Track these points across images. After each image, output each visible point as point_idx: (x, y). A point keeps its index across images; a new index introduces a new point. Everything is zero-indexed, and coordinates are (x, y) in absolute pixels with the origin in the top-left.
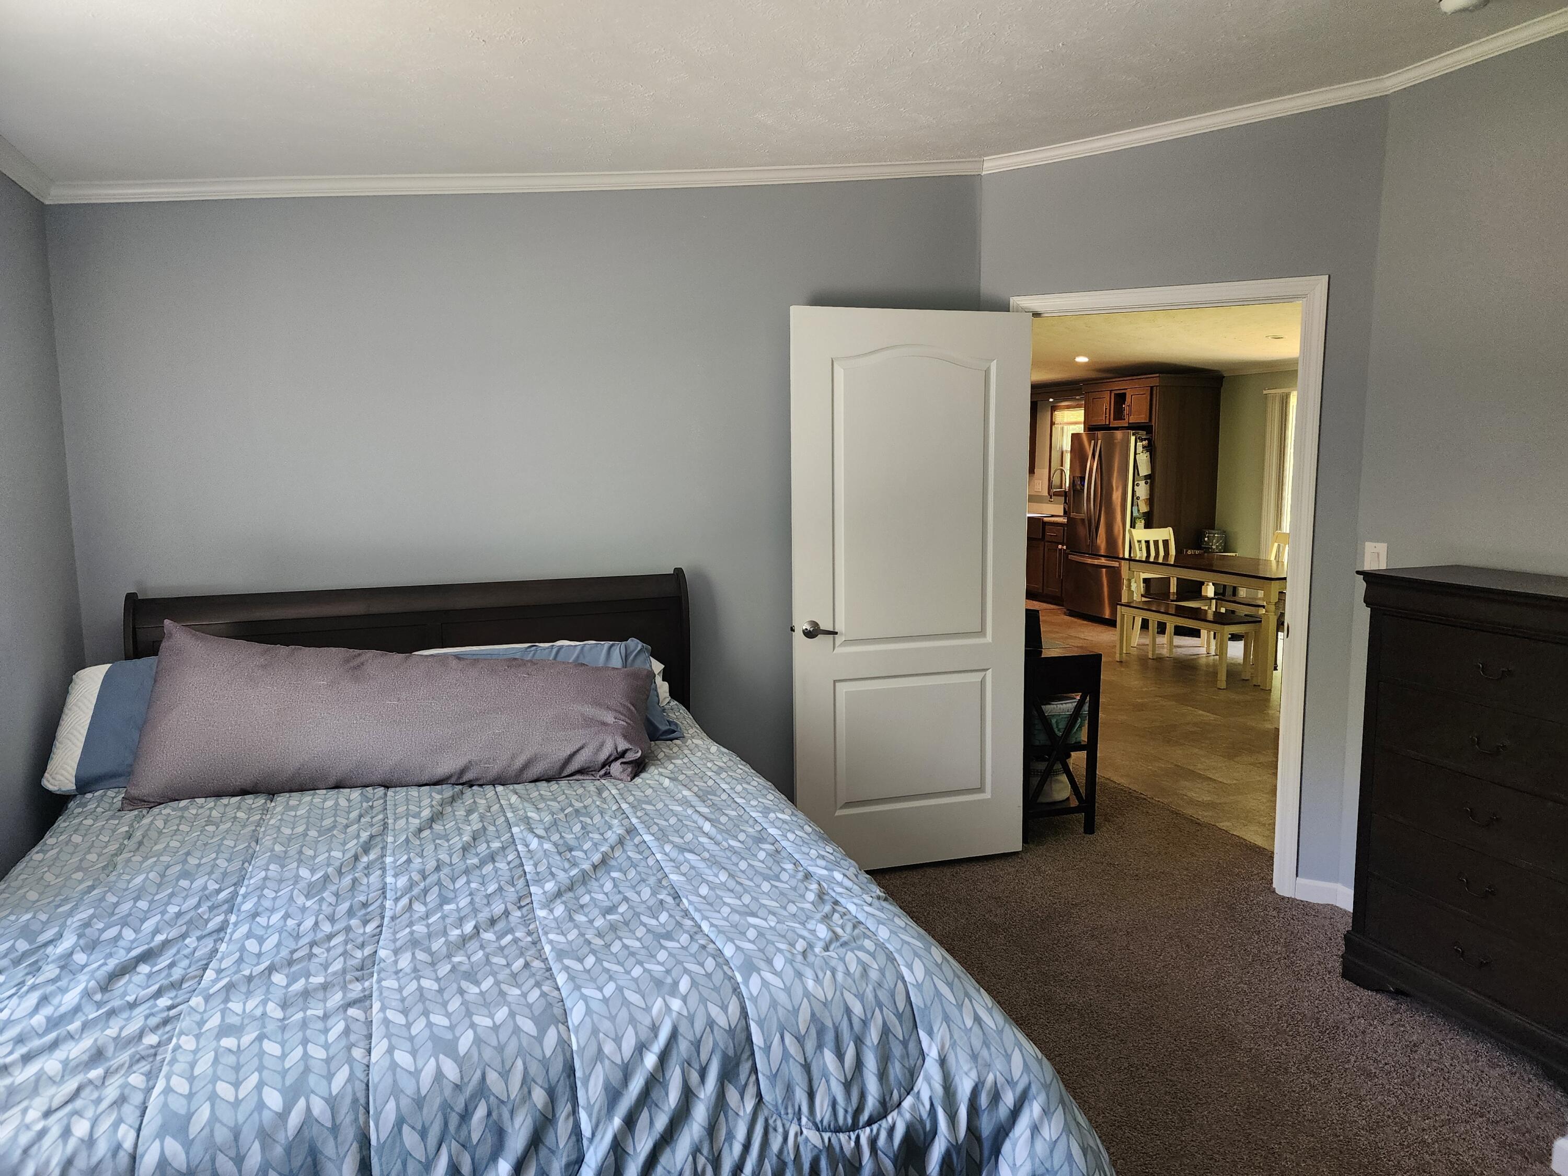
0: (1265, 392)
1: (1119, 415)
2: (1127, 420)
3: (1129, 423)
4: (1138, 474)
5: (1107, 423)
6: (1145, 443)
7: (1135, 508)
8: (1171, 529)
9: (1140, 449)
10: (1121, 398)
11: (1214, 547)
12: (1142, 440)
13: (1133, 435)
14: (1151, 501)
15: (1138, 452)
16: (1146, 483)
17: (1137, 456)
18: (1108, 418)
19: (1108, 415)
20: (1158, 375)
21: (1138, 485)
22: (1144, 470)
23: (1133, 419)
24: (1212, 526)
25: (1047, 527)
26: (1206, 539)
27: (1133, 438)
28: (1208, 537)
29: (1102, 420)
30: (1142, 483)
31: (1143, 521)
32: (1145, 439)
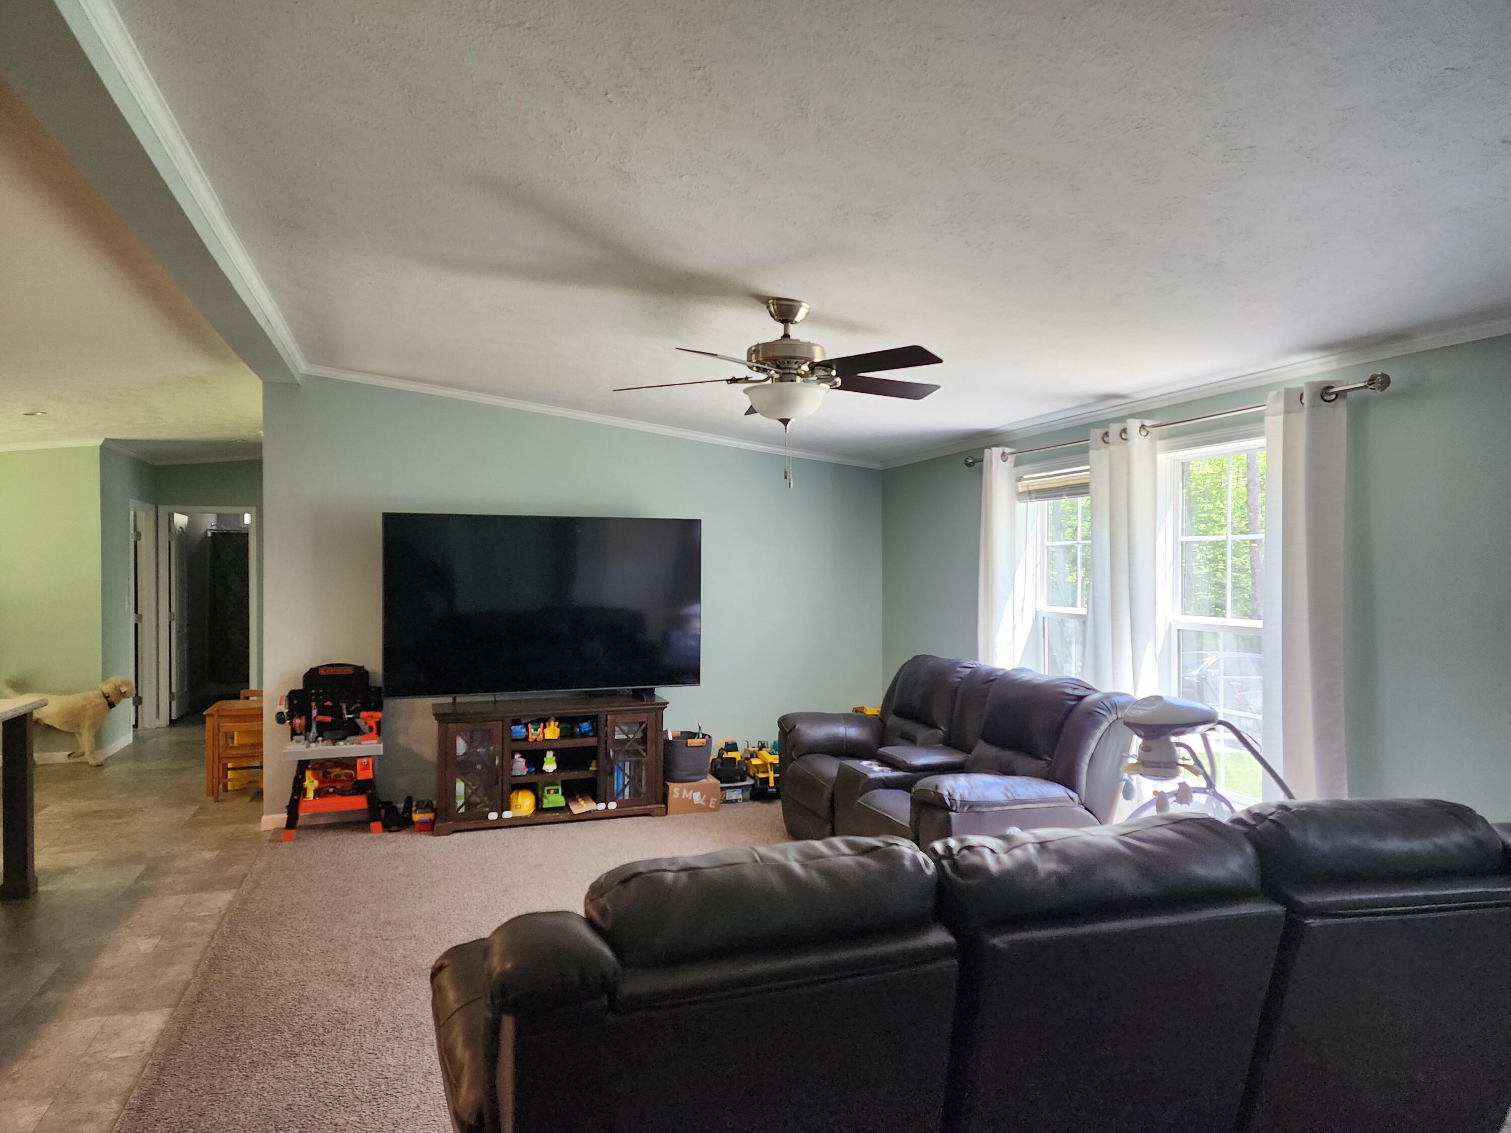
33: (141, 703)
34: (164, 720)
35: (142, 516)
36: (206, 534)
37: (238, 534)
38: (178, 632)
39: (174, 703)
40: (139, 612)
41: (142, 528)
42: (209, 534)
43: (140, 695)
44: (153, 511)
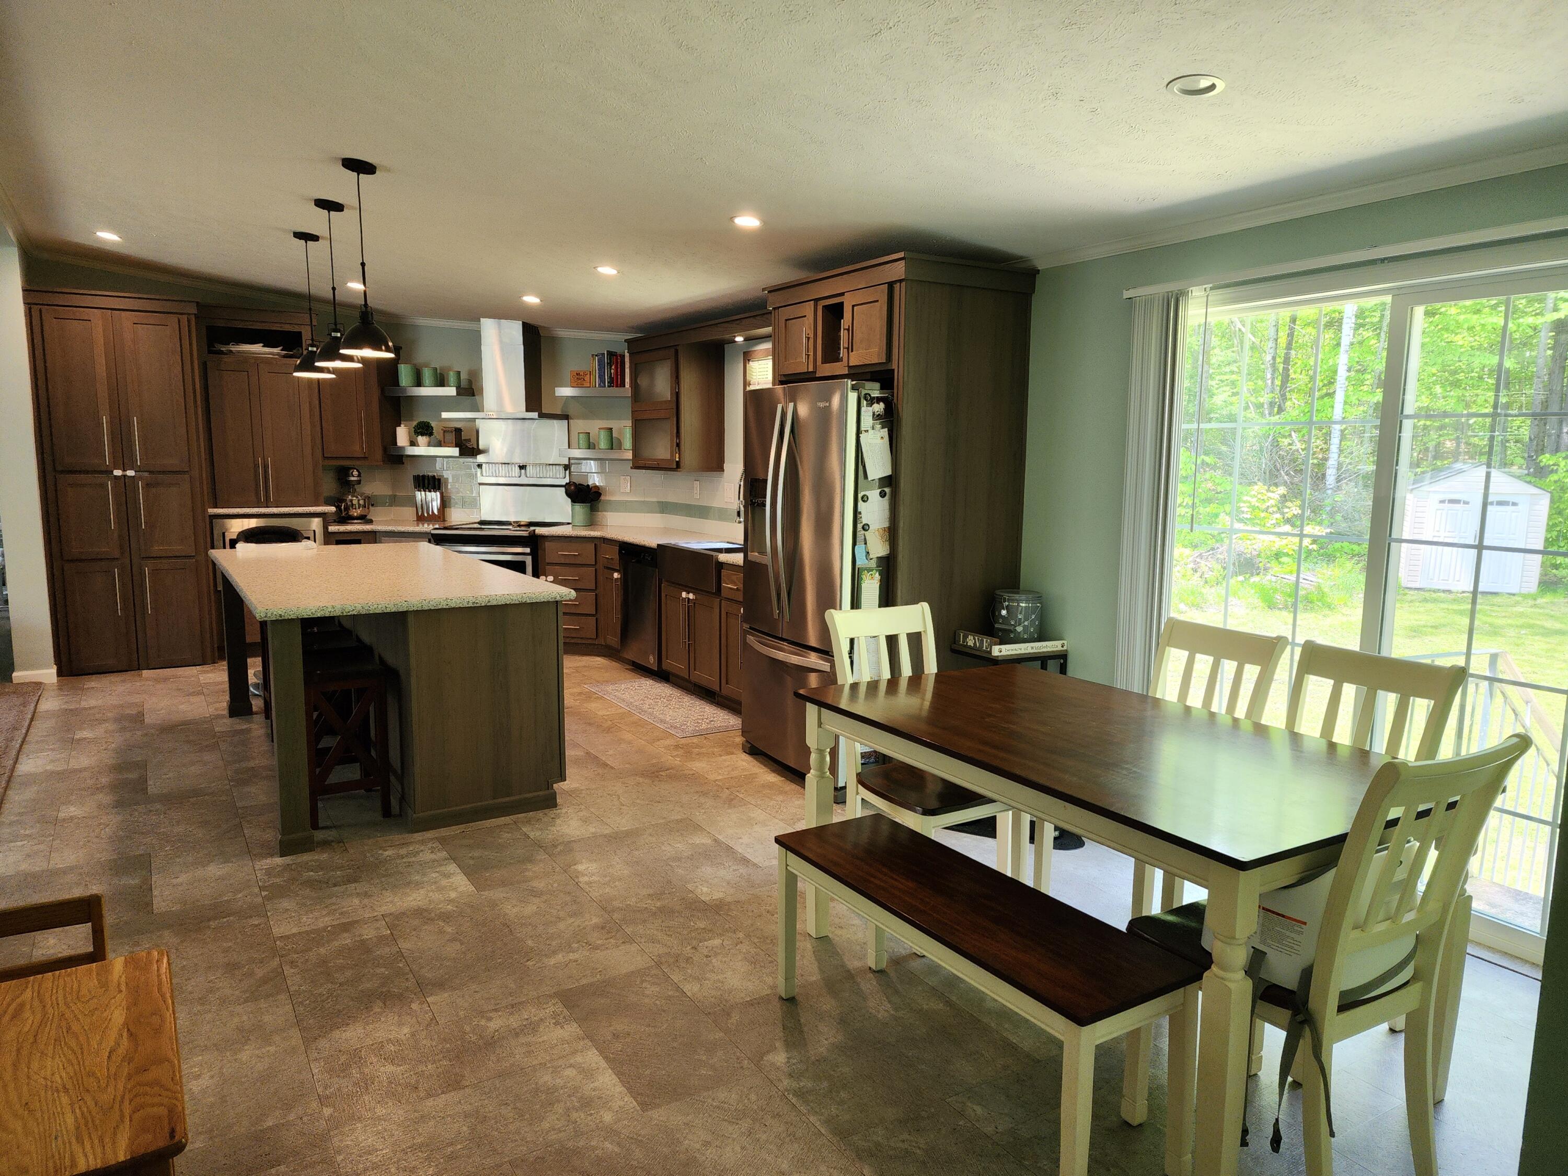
0: (1127, 294)
1: (831, 352)
2: (845, 359)
3: (850, 367)
4: (866, 476)
5: (811, 369)
6: (879, 408)
7: (860, 549)
8: (925, 606)
9: (867, 420)
10: (834, 313)
11: (1019, 629)
12: (872, 401)
13: (854, 388)
14: (892, 533)
15: (863, 428)
16: (883, 494)
17: (863, 436)
18: (811, 358)
19: (811, 353)
20: (901, 255)
21: (865, 499)
22: (878, 466)
23: (856, 359)
24: (1012, 583)
25: (724, 572)
26: (1004, 612)
27: (853, 397)
28: (1007, 608)
29: (801, 363)
30: (874, 494)
31: (877, 576)
32: (879, 400)
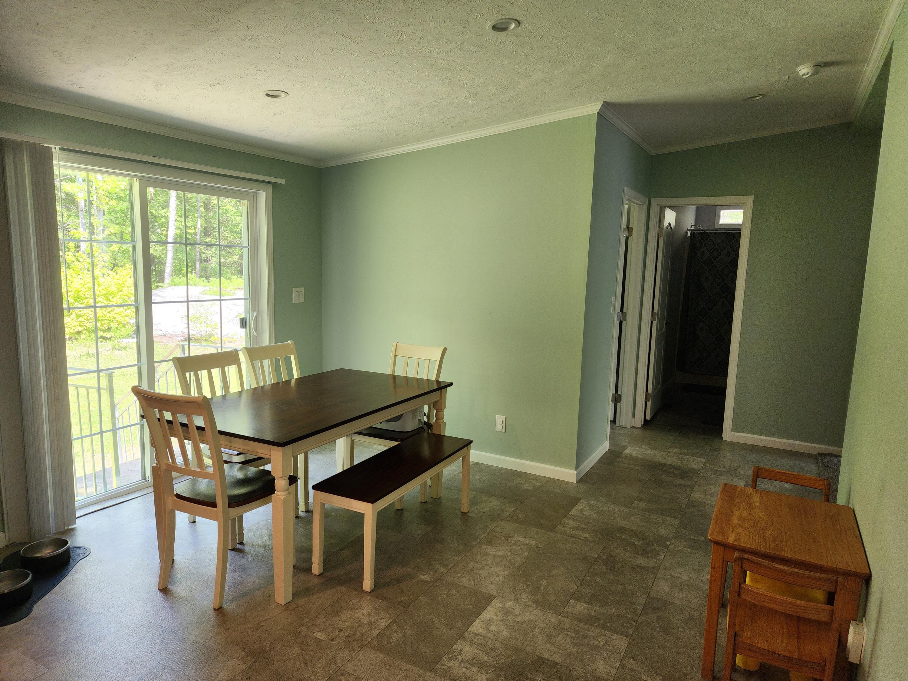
33: (620, 401)
34: (638, 421)
35: (635, 210)
36: (687, 233)
37: (715, 233)
38: (657, 332)
39: (649, 404)
40: (625, 311)
41: (634, 224)
42: (689, 234)
43: (619, 393)
44: (645, 207)
